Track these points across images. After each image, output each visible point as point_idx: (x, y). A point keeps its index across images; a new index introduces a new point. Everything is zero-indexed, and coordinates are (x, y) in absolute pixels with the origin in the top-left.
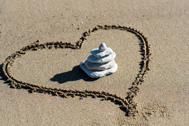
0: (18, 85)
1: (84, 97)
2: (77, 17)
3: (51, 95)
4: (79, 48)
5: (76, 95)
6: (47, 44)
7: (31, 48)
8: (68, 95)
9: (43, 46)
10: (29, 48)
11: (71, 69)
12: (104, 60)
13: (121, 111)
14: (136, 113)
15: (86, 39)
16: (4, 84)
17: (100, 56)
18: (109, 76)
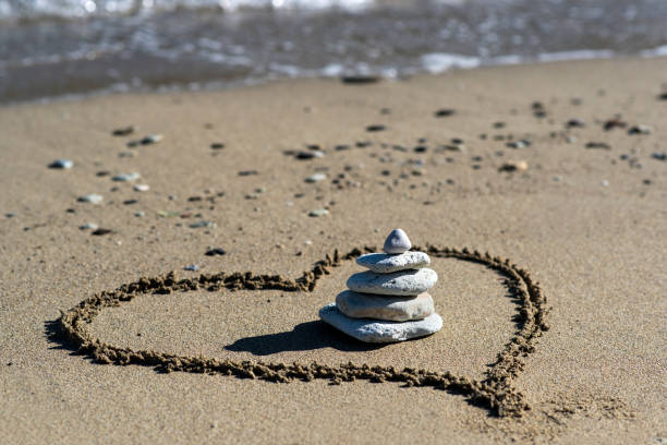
0: (119, 355)
1: (344, 379)
2: (289, 232)
3: (232, 377)
4: (307, 288)
5: (317, 376)
6: (203, 280)
7: (150, 288)
8: (290, 375)
9: (188, 285)
10: (142, 287)
11: (290, 329)
12: (402, 281)
13: (474, 410)
14: (523, 412)
15: (327, 273)
16: (69, 357)
17: (390, 265)
18: (419, 342)
